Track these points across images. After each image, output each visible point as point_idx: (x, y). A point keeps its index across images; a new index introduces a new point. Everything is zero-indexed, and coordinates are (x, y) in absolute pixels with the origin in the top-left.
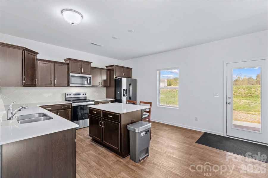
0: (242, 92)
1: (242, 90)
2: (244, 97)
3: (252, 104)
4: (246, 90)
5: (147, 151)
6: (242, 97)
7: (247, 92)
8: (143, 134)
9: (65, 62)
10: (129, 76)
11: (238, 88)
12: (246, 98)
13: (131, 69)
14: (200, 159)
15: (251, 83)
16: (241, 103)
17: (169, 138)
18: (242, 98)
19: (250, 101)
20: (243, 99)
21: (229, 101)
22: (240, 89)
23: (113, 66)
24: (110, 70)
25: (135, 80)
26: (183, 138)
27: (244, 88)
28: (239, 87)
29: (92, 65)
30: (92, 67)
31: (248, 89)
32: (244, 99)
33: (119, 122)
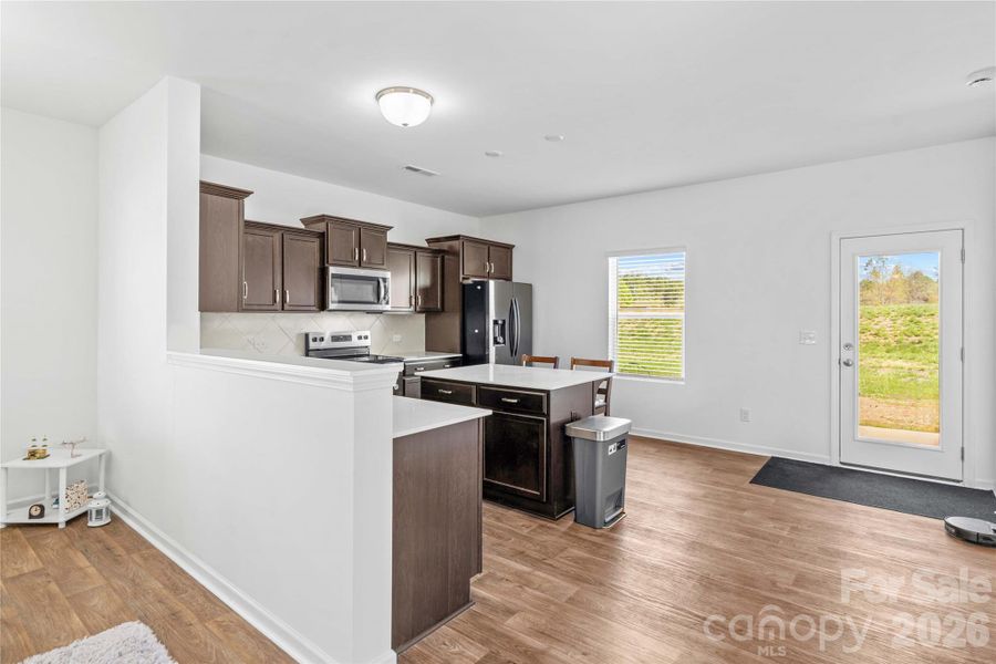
0: (888, 332)
1: (888, 322)
2: (894, 349)
3: (922, 373)
4: (899, 322)
5: (618, 500)
6: (885, 349)
7: (903, 328)
8: (612, 448)
9: (303, 227)
10: (505, 275)
11: (872, 317)
12: (899, 354)
13: (509, 248)
14: (772, 519)
15: (919, 294)
16: (881, 372)
17: (665, 473)
18: (888, 352)
19: (915, 365)
20: (888, 355)
21: (846, 355)
22: (881, 318)
23: (457, 238)
24: (442, 253)
25: (527, 289)
26: (708, 472)
27: (893, 314)
28: (875, 310)
29: (391, 237)
30: (389, 243)
31: (909, 318)
32: (895, 354)
33: (543, 415)
